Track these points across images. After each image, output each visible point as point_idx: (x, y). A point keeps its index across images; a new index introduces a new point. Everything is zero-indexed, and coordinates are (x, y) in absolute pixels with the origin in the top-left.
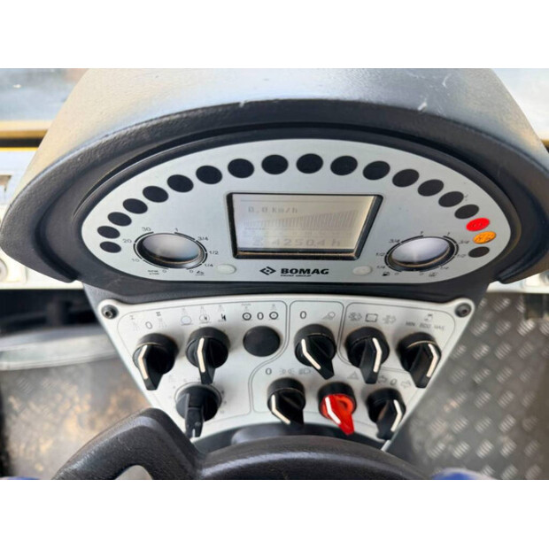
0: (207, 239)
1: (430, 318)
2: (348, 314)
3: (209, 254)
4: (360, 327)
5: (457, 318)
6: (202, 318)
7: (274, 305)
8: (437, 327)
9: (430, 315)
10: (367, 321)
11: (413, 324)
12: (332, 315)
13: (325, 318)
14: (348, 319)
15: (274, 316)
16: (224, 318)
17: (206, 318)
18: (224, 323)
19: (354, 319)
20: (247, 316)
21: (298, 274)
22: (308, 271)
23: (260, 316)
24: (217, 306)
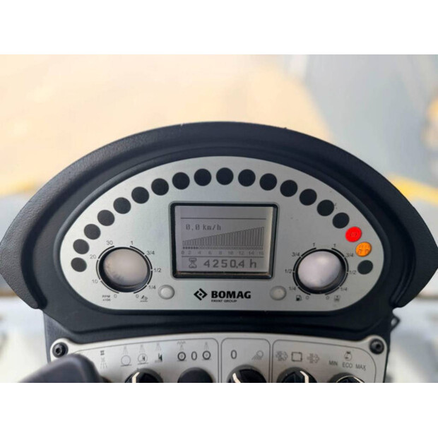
0: (153, 253)
1: (349, 356)
2: (275, 353)
3: (154, 271)
4: (287, 367)
5: (374, 356)
6: (141, 358)
7: (206, 344)
8: (358, 367)
9: (348, 353)
10: (294, 361)
11: (336, 363)
12: (260, 354)
13: (254, 358)
14: (276, 359)
15: (207, 355)
16: (161, 358)
17: (144, 359)
18: (160, 364)
19: (281, 359)
20: (182, 357)
21: (225, 298)
22: (234, 293)
23: (194, 356)
24: (156, 343)
